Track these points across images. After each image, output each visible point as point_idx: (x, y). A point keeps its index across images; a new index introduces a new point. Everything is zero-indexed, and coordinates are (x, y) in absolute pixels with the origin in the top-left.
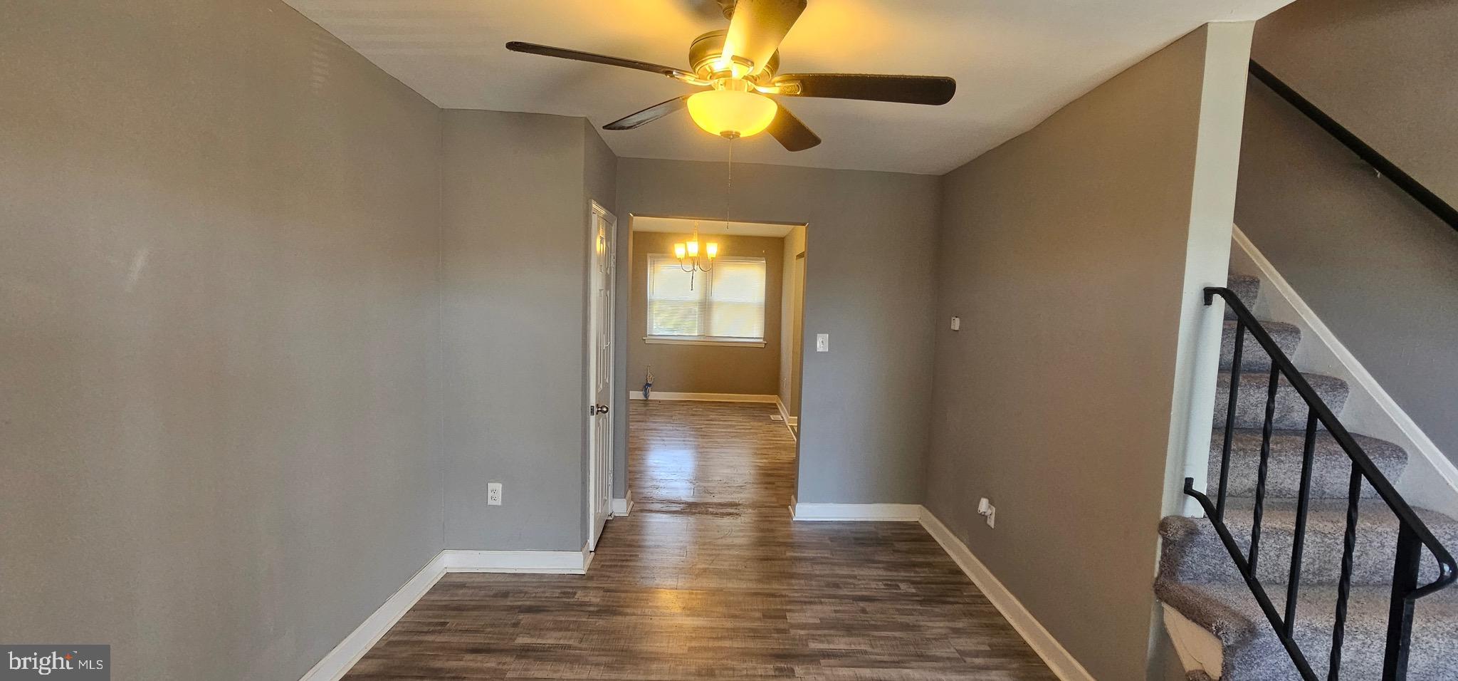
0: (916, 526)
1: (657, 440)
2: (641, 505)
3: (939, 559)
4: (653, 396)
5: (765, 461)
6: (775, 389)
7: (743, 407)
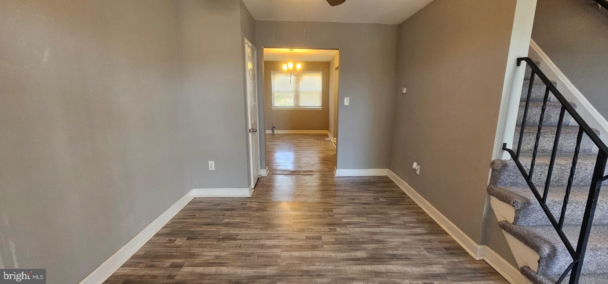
0: (387, 177)
1: (279, 148)
2: (272, 172)
3: (396, 189)
4: (276, 132)
5: (323, 155)
6: (327, 128)
7: (314, 136)
